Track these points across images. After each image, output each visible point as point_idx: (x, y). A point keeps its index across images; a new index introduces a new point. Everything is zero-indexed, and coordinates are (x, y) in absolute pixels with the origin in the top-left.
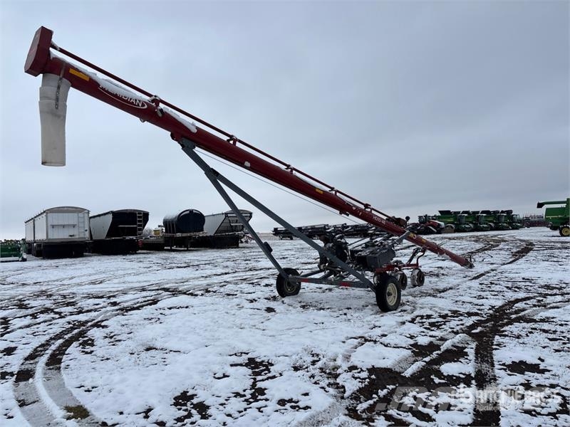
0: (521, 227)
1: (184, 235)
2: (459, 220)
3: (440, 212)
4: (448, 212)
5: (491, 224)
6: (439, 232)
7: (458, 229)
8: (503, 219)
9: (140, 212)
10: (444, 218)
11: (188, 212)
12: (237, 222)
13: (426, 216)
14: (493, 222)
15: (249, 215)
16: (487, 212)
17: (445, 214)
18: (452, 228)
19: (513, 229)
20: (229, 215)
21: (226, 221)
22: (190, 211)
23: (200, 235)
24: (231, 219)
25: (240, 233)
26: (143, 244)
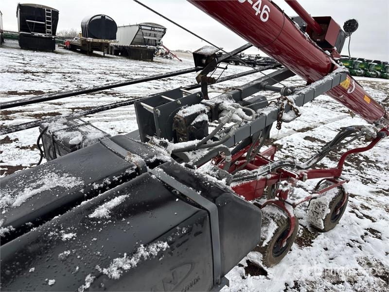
1: (96, 40)
9: (49, 9)
11: (100, 17)
12: (150, 36)
14: (380, 71)
15: (163, 30)
20: (143, 27)
21: (140, 33)
22: (102, 17)
23: (112, 43)
24: (144, 31)
25: (152, 47)
26: (70, 45)
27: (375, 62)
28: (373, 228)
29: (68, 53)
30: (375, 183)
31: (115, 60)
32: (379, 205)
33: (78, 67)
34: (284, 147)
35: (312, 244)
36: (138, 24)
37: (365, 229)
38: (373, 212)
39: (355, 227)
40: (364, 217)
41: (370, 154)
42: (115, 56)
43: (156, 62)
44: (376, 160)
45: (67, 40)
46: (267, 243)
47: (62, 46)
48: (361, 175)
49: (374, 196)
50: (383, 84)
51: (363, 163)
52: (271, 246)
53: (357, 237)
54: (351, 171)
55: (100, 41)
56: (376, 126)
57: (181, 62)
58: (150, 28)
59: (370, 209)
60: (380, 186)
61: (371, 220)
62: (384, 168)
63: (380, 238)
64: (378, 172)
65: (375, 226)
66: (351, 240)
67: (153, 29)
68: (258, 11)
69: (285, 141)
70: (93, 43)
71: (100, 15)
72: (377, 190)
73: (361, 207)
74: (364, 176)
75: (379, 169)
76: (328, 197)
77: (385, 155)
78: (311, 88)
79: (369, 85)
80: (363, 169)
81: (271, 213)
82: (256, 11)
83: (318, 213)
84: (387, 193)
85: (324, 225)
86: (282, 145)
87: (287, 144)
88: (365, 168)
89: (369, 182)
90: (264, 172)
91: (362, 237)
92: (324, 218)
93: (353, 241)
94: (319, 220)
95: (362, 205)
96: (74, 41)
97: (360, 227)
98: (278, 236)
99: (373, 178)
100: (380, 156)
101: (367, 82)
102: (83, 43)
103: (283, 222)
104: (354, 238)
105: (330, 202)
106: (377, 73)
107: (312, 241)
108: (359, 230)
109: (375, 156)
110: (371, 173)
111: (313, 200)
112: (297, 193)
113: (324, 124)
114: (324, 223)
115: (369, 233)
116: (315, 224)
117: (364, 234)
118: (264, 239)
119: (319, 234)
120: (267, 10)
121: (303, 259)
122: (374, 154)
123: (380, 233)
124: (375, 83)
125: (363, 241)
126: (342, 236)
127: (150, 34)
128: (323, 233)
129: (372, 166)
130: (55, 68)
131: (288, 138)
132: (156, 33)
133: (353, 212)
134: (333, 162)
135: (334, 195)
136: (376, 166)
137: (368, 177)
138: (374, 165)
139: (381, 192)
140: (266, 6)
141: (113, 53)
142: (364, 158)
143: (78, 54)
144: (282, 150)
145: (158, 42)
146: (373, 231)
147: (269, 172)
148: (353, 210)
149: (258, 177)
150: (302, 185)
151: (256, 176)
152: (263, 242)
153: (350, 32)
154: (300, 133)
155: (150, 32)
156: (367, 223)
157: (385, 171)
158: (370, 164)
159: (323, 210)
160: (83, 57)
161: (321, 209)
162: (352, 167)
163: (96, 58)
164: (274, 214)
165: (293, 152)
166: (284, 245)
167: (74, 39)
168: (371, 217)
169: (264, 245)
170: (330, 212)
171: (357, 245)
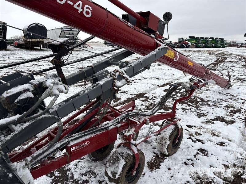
0: (226, 47)
2: (198, 42)
3: (190, 37)
4: (193, 37)
5: (213, 44)
6: (187, 47)
7: (197, 46)
8: (219, 42)
10: (191, 40)
13: (182, 39)
14: (214, 43)
16: (212, 38)
17: (192, 38)
18: (194, 45)
19: (223, 47)
20: (64, 29)
21: (63, 33)
22: (36, 24)
23: (45, 41)
24: (66, 32)
25: (72, 41)
26: (18, 44)
27: (210, 38)
28: (203, 149)
29: (15, 50)
30: (206, 116)
31: (48, 52)
32: (208, 131)
33: (20, 58)
34: (149, 98)
35: (160, 167)
36: (61, 27)
37: (197, 150)
38: (203, 136)
39: (190, 149)
40: (197, 141)
41: (204, 97)
42: (48, 49)
43: (75, 50)
44: (208, 100)
45: (15, 41)
46: (119, 176)
47: (13, 46)
48: (198, 111)
49: (204, 125)
50: (216, 51)
51: (199, 103)
52: (122, 177)
53: (191, 157)
54: (192, 109)
55: (36, 40)
56: (191, 82)
57: (92, 49)
58: (69, 30)
59: (201, 135)
60: (209, 118)
61: (201, 142)
62: (213, 105)
63: (207, 155)
64: (209, 108)
65: (204, 147)
66: (187, 159)
67: (71, 30)
68: (80, 10)
69: (151, 94)
70: (32, 42)
71: (35, 24)
72: (207, 120)
73: (196, 134)
74: (199, 111)
75: (209, 106)
76: (168, 132)
77: (213, 96)
78: (139, 61)
79: (207, 52)
80: (200, 107)
81: (121, 152)
82: (78, 10)
83: (163, 145)
84: (213, 121)
85: (168, 152)
86: (149, 97)
87: (152, 96)
88: (200, 106)
89: (202, 116)
90: (114, 123)
91: (195, 156)
92: (166, 147)
93: (188, 160)
94: (164, 149)
95: (196, 132)
96: (20, 42)
97: (194, 149)
98: (127, 169)
99: (205, 112)
100: (210, 97)
101: (206, 51)
102: (26, 42)
103: (129, 159)
104: (189, 157)
105: (169, 136)
106: (212, 45)
107: (160, 164)
108: (193, 151)
109: (207, 98)
110: (204, 109)
111: (159, 136)
112: (155, 129)
113: (178, 80)
114: (167, 151)
115: (199, 152)
116: (162, 151)
117: (196, 154)
118: (117, 173)
119: (166, 159)
120: (89, 9)
121: (152, 180)
122: (206, 96)
123: (207, 151)
124: (211, 51)
125: (195, 159)
126: (181, 157)
127: (70, 33)
128: (168, 158)
129: (205, 104)
130: (4, 60)
131: (153, 92)
132: (73, 32)
133: (190, 138)
134: (181, 104)
135: (171, 131)
136: (207, 104)
137: (202, 112)
138: (206, 103)
139: (209, 122)
140: (86, 6)
141: (47, 47)
142: (200, 99)
143: (23, 49)
144: (149, 100)
145: (75, 38)
146: (202, 151)
147: (119, 123)
148: (190, 137)
149: (109, 127)
150: (158, 123)
151: (108, 126)
152: (116, 175)
153: (167, 21)
154: (162, 87)
155: (69, 32)
156: (198, 145)
157: (213, 107)
158: (204, 103)
159: (165, 142)
160: (26, 51)
161: (164, 141)
162: (192, 106)
163: (35, 51)
164: (123, 153)
165: (155, 101)
166: (134, 173)
167: (20, 40)
168: (201, 140)
169: (117, 178)
170: (169, 143)
171: (191, 162)
